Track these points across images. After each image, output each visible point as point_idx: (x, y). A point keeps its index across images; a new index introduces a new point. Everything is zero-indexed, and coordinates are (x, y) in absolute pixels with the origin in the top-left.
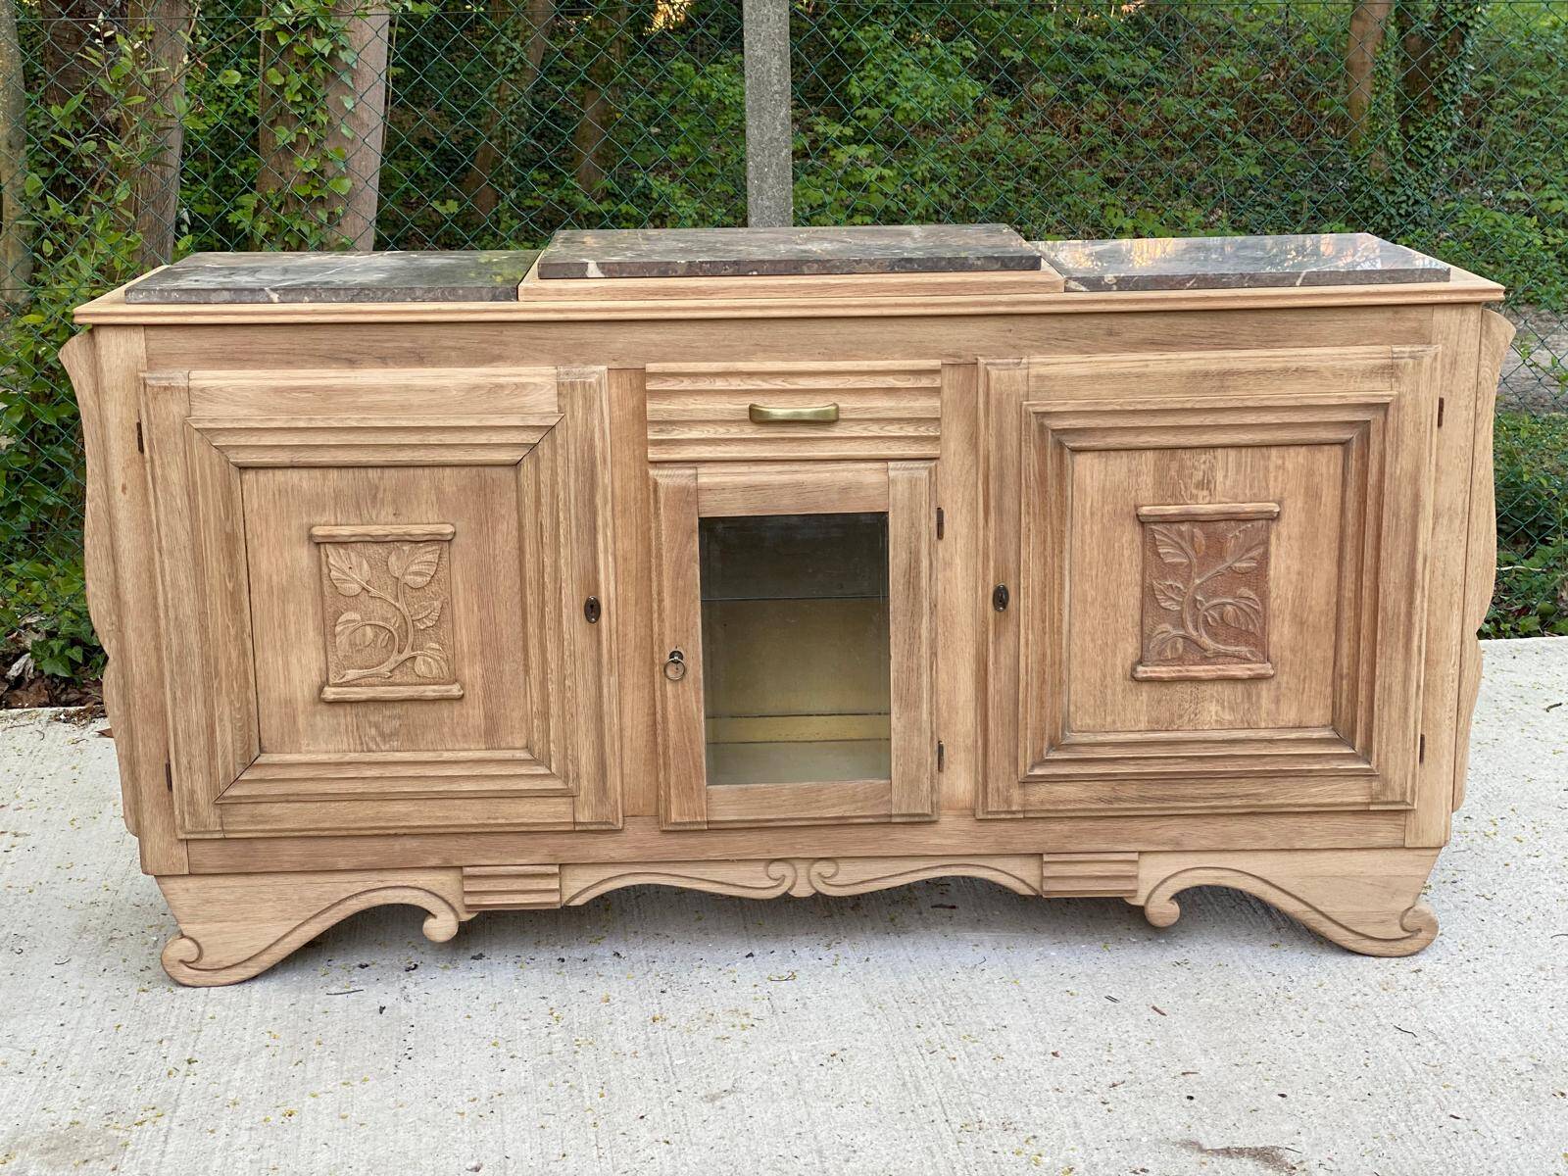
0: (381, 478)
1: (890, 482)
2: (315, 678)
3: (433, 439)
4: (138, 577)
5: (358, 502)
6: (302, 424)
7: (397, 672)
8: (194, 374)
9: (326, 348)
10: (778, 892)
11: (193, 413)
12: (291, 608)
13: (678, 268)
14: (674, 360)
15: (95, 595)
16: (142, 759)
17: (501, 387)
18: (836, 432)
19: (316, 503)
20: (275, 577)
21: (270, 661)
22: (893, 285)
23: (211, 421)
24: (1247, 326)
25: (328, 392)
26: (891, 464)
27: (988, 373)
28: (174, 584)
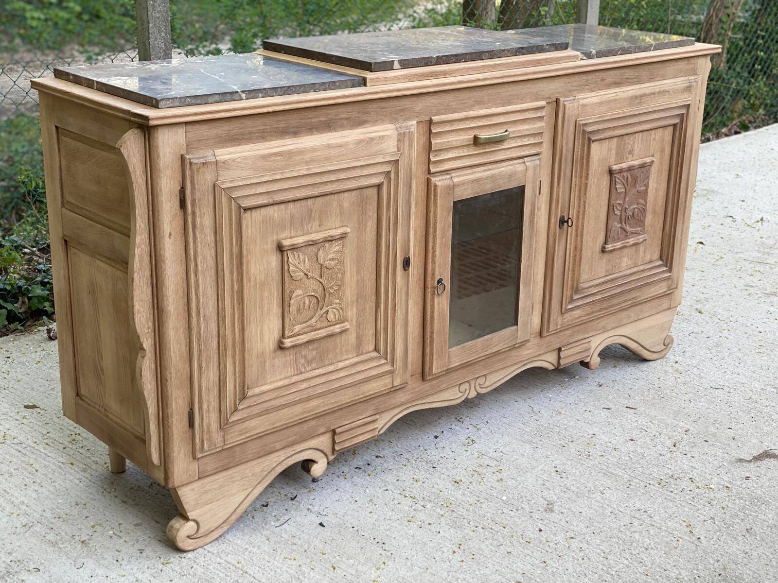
0: (314, 204)
1: (527, 169)
2: (276, 334)
3: (342, 176)
4: (176, 294)
5: (302, 221)
6: (278, 177)
7: (319, 322)
8: (218, 152)
9: (282, 126)
10: (463, 398)
11: (219, 178)
12: (266, 294)
13: (432, 60)
14: (442, 114)
15: (139, 312)
16: (174, 413)
17: (372, 139)
18: (506, 145)
19: (282, 226)
20: (258, 277)
21: (253, 331)
22: (521, 62)
23: (231, 182)
24: (644, 72)
25: (290, 154)
26: (526, 159)
27: (564, 105)
28: (204, 294)
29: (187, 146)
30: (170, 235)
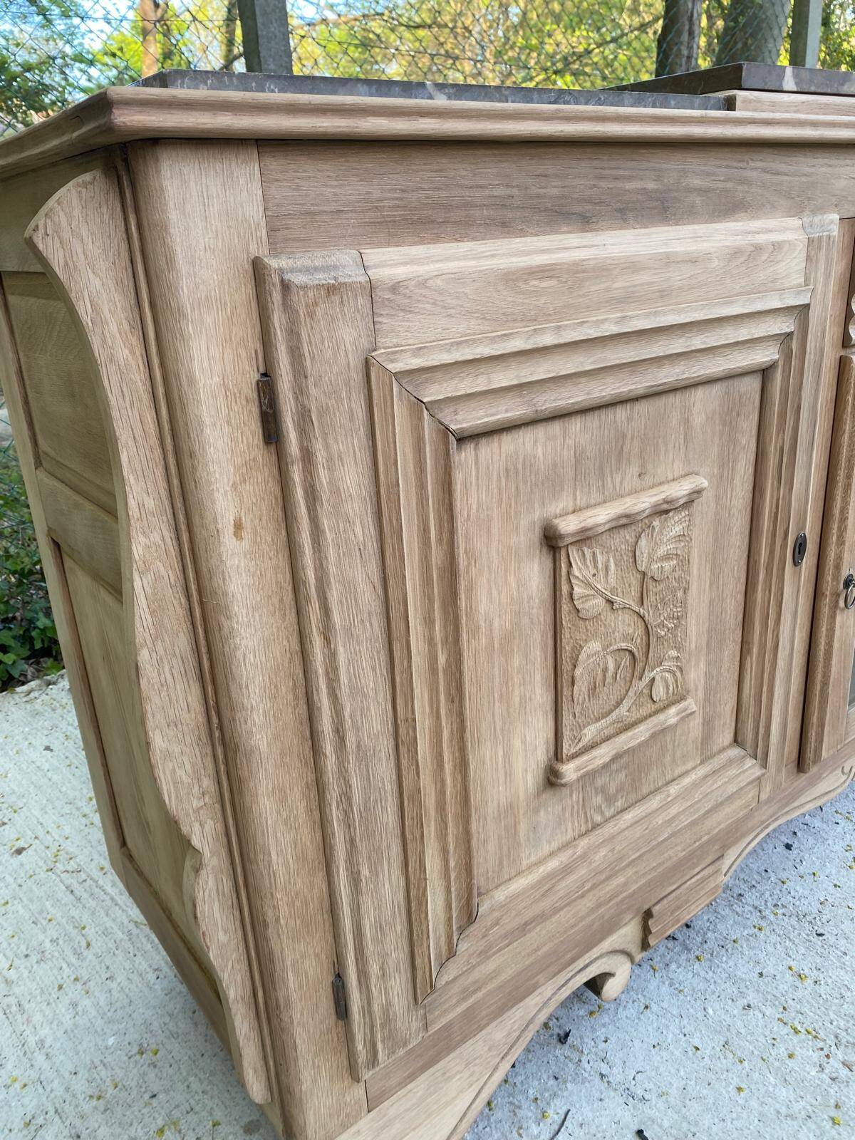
0: (629, 420)
2: (541, 755)
3: (698, 342)
4: (274, 697)
5: (601, 468)
6: (548, 339)
7: (634, 709)
8: (374, 255)
9: (555, 191)
10: (847, 783)
11: (381, 341)
12: (516, 661)
16: (295, 997)
19: (552, 482)
20: (496, 624)
21: (485, 757)
23: (418, 351)
25: (576, 274)
28: (355, 691)
29: (271, 230)
30: (238, 526)
